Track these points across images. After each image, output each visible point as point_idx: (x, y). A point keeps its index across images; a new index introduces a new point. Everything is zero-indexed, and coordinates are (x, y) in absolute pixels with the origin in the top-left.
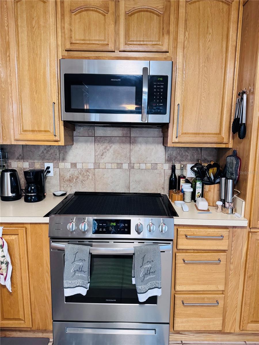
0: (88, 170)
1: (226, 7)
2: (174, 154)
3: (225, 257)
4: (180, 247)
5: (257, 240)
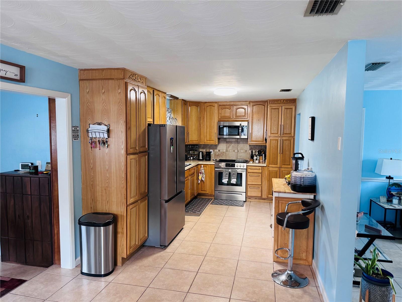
0: (224, 152)
2: (253, 148)
3: (261, 175)
4: (248, 172)
5: (269, 170)
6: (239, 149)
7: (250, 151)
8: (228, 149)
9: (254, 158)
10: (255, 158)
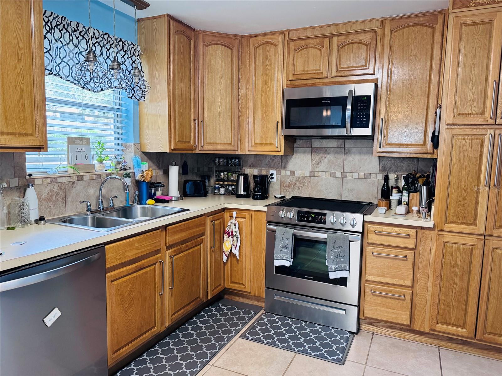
0: (304, 178)
1: (430, 30)
2: (389, 165)
3: (412, 255)
4: (370, 241)
5: (444, 243)
6: (346, 169)
7: (382, 175)
8: (317, 170)
9: (391, 198)
10: (395, 197)
